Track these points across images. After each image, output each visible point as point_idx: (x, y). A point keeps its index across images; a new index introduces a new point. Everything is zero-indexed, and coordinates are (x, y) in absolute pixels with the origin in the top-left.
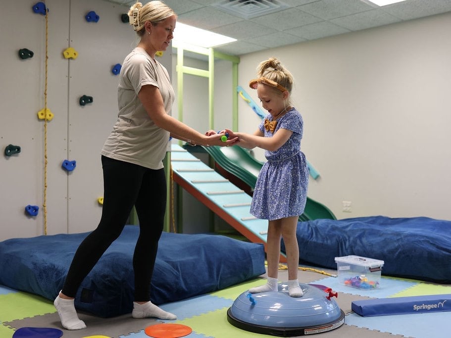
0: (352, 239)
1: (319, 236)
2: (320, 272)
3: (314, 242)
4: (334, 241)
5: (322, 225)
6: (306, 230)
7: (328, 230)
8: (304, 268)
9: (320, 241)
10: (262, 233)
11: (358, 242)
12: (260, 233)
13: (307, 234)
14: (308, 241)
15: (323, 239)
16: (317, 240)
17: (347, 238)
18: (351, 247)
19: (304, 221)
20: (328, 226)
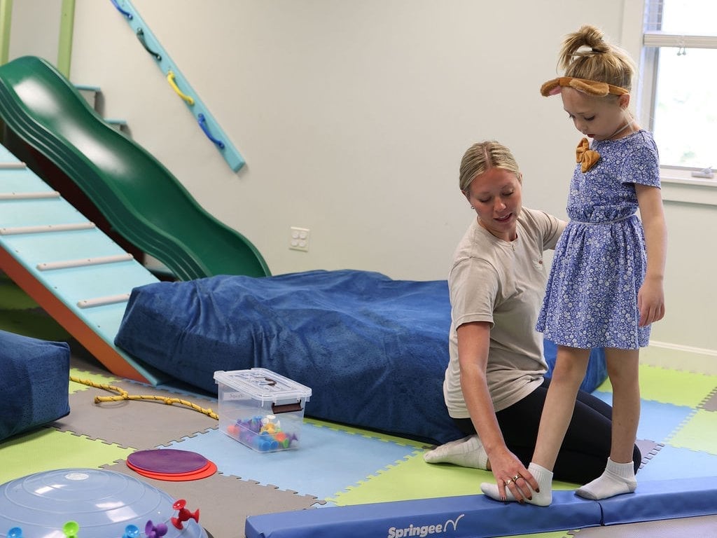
0: (285, 334)
1: (212, 323)
2: (203, 410)
3: (199, 336)
4: (244, 337)
5: (224, 292)
6: (184, 304)
7: (235, 306)
8: (167, 399)
9: (212, 336)
10: (83, 303)
11: (298, 343)
12: (79, 305)
13: (184, 315)
14: (185, 333)
15: (220, 329)
16: (206, 333)
17: (275, 332)
18: (281, 355)
19: (186, 279)
20: (238, 296)
